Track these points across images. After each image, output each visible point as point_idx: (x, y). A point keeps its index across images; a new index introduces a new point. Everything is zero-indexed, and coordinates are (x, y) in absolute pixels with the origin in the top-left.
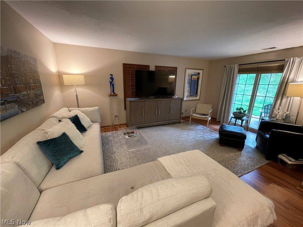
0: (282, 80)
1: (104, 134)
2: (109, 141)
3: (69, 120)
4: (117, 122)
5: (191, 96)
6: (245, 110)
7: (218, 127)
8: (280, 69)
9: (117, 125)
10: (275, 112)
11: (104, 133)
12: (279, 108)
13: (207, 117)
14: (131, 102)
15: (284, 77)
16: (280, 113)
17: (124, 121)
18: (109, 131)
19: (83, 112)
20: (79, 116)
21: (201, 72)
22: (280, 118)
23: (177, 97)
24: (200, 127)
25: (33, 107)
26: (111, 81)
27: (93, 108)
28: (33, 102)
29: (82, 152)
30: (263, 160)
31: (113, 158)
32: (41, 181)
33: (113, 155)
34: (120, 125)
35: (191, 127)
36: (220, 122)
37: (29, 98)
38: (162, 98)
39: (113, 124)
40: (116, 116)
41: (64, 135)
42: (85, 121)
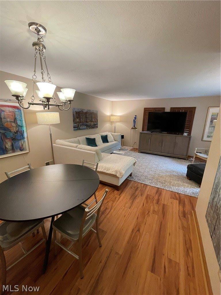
28: (92, 127)
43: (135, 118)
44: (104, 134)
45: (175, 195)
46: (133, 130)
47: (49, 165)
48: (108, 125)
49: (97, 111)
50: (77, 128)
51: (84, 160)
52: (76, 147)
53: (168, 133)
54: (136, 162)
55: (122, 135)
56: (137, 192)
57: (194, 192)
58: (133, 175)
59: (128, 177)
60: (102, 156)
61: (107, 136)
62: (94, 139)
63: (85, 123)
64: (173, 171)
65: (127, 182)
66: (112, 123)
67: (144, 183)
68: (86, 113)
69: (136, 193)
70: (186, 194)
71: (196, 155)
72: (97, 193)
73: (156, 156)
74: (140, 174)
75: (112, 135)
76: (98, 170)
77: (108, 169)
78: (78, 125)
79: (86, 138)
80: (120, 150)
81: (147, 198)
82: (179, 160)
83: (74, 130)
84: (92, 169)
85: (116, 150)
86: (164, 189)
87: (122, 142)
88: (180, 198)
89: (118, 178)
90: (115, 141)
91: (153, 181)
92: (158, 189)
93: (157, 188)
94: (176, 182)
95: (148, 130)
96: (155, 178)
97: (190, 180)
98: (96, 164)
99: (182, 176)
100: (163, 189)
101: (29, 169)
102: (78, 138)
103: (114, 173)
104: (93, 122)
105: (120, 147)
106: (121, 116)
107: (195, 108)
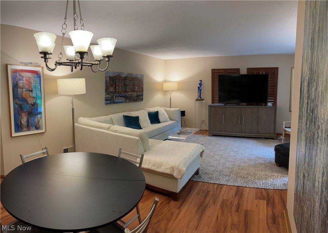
43: (200, 84)
44: (153, 110)
45: (261, 193)
46: (198, 102)
47: (67, 152)
48: (158, 97)
49: (142, 76)
50: (110, 100)
51: (121, 149)
52: (108, 129)
53: (247, 105)
54: (203, 151)
55: (181, 111)
56: (208, 199)
57: (285, 183)
58: (200, 172)
59: (193, 176)
60: (150, 144)
61: (157, 113)
62: (137, 118)
63: (123, 94)
64: (259, 158)
65: (191, 184)
66: (166, 92)
67: (217, 183)
68: (126, 78)
69: (207, 202)
70: (276, 188)
71: (285, 131)
72: (140, 205)
73: (234, 139)
74: (211, 170)
75: (166, 111)
76: (143, 166)
77: (160, 165)
78: (112, 97)
79: (124, 116)
80: (179, 134)
81: (222, 206)
82: (266, 141)
83: (106, 104)
84: (134, 163)
85: (172, 134)
86: (246, 187)
87: (183, 122)
88: (268, 196)
89: (176, 179)
90: (171, 120)
91: (231, 176)
92: (238, 189)
93: (237, 186)
94: (262, 174)
95: (220, 101)
96: (234, 173)
97: (280, 166)
98: (140, 156)
99: (270, 162)
100: (244, 187)
101: (47, 155)
102: (110, 116)
103: (168, 171)
104: (136, 92)
105: (179, 128)
106: (179, 83)
107: (277, 68)
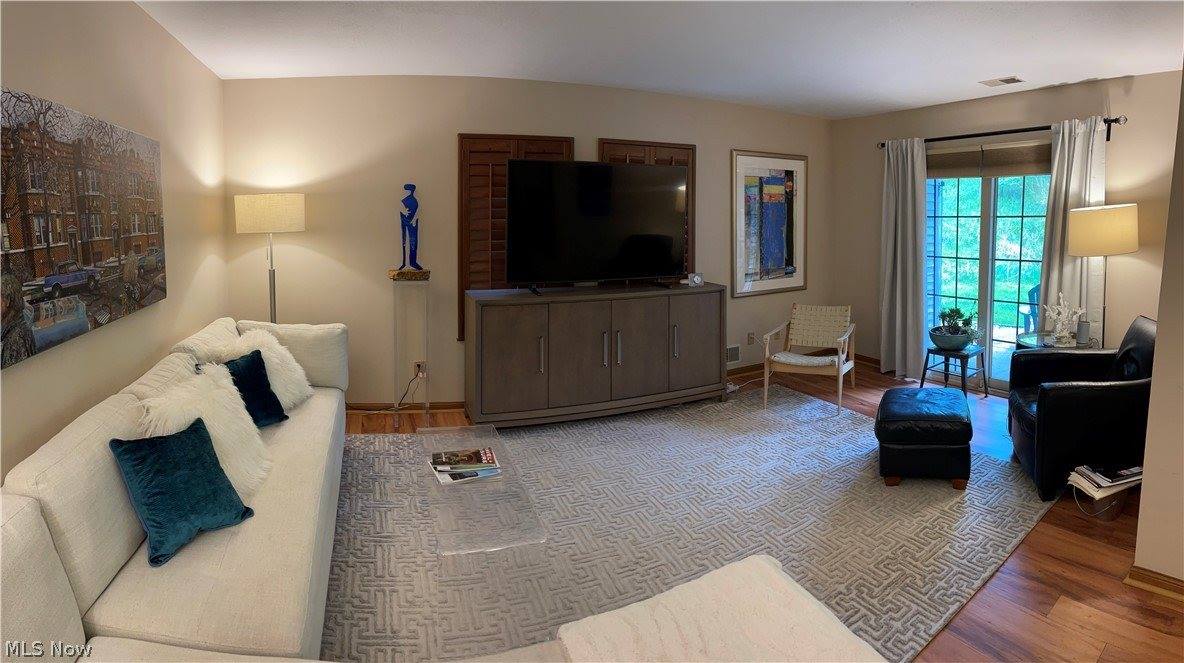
0: (1052, 197)
1: (359, 440)
2: (375, 480)
3: (225, 371)
4: (420, 396)
5: (765, 272)
6: (967, 315)
7: (875, 398)
8: (1043, 160)
9: (419, 407)
10: (1051, 314)
11: (362, 436)
12: (1059, 298)
13: (832, 364)
14: (484, 306)
15: (1056, 187)
16: (1064, 315)
17: (453, 393)
18: (383, 430)
19: (282, 341)
20: (265, 355)
21: (797, 167)
22: (1066, 333)
23: (697, 280)
24: (813, 409)
25: (130, 310)
26: (406, 212)
27: (322, 326)
29: (247, 513)
30: (1032, 504)
31: (379, 564)
32: (99, 592)
33: (379, 549)
34: (434, 406)
35: (768, 414)
36: (892, 373)
37: (121, 279)
38: (637, 285)
39: (406, 401)
40: (419, 366)
41: (197, 428)
42: (285, 378)
